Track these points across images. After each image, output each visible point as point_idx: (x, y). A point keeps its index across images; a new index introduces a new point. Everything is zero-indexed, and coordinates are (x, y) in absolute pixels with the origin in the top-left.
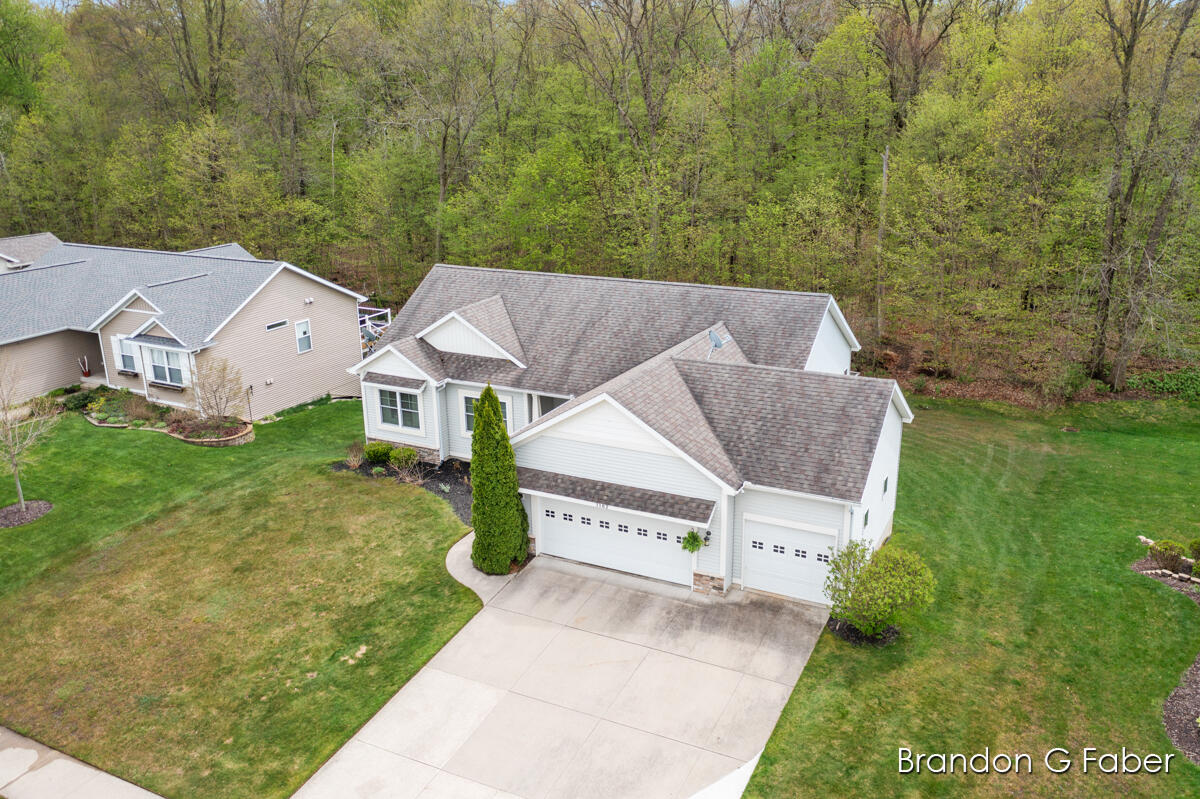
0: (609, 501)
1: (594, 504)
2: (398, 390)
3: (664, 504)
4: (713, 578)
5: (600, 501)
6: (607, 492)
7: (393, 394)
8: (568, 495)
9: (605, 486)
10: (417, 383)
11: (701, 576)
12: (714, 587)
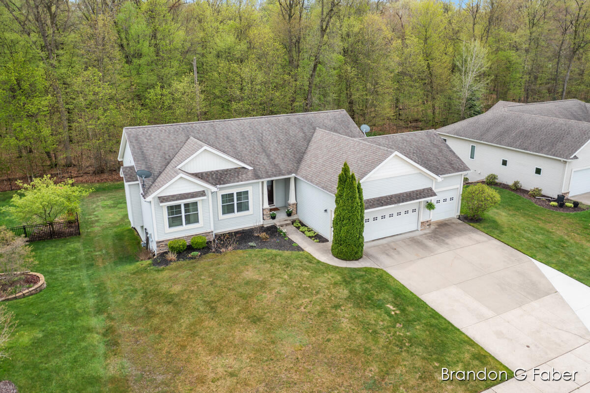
0: (399, 202)
1: (393, 206)
2: (182, 202)
3: (417, 195)
4: (427, 222)
5: (395, 203)
6: (394, 199)
7: (179, 206)
8: (382, 206)
9: (391, 197)
10: (203, 194)
11: (423, 222)
12: (428, 225)
